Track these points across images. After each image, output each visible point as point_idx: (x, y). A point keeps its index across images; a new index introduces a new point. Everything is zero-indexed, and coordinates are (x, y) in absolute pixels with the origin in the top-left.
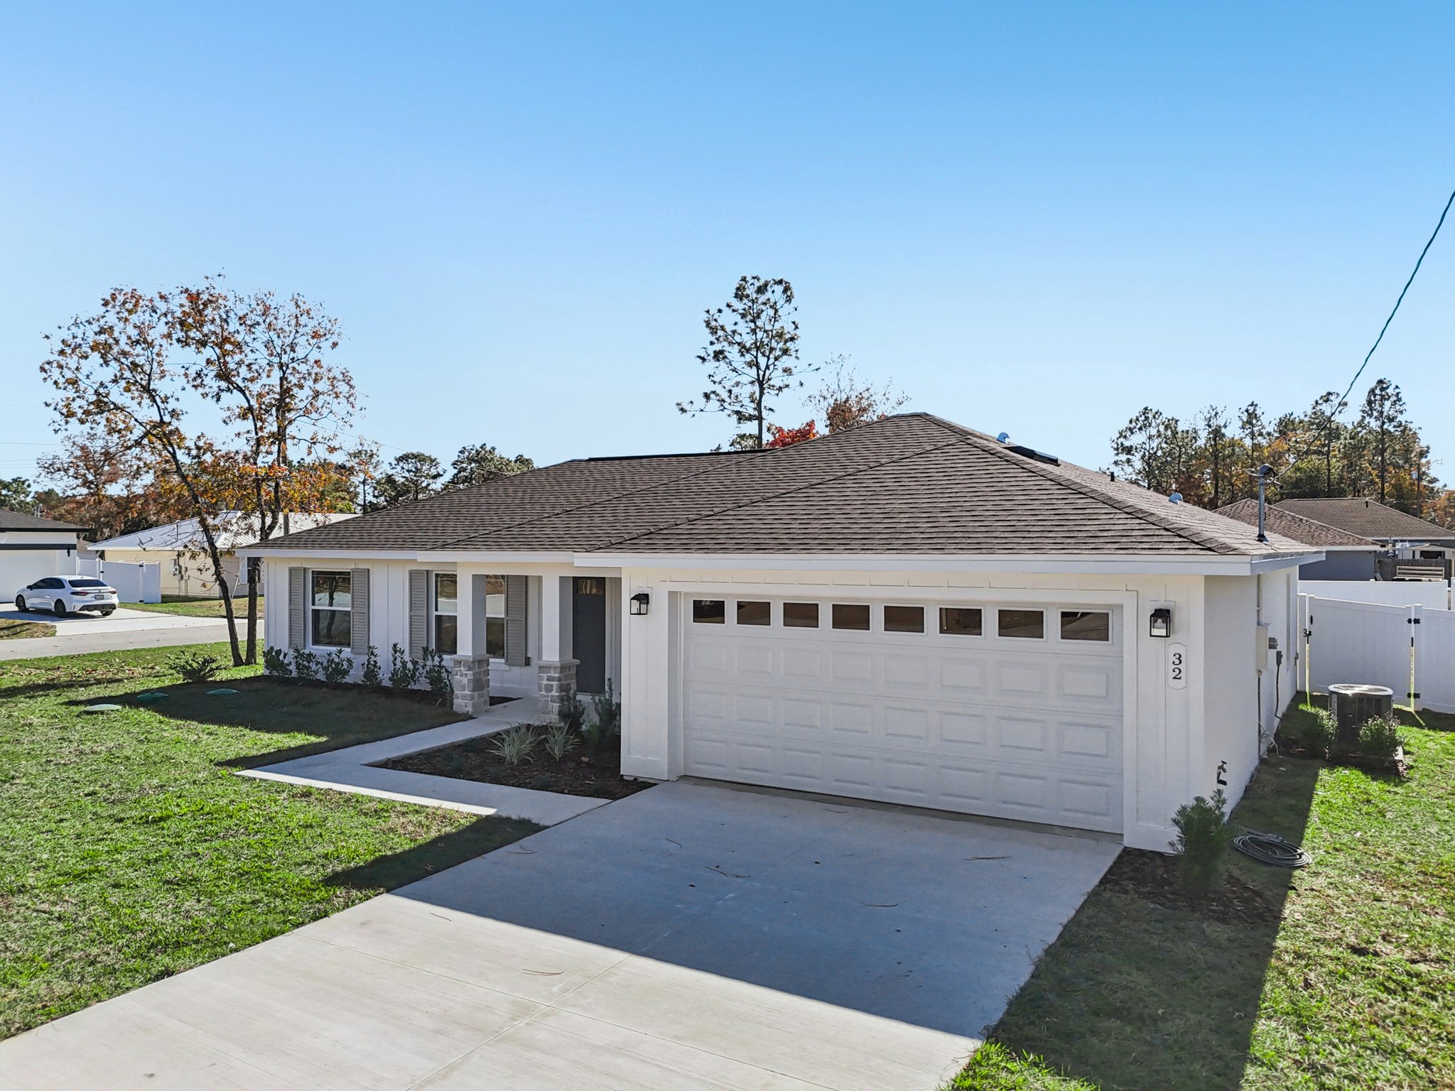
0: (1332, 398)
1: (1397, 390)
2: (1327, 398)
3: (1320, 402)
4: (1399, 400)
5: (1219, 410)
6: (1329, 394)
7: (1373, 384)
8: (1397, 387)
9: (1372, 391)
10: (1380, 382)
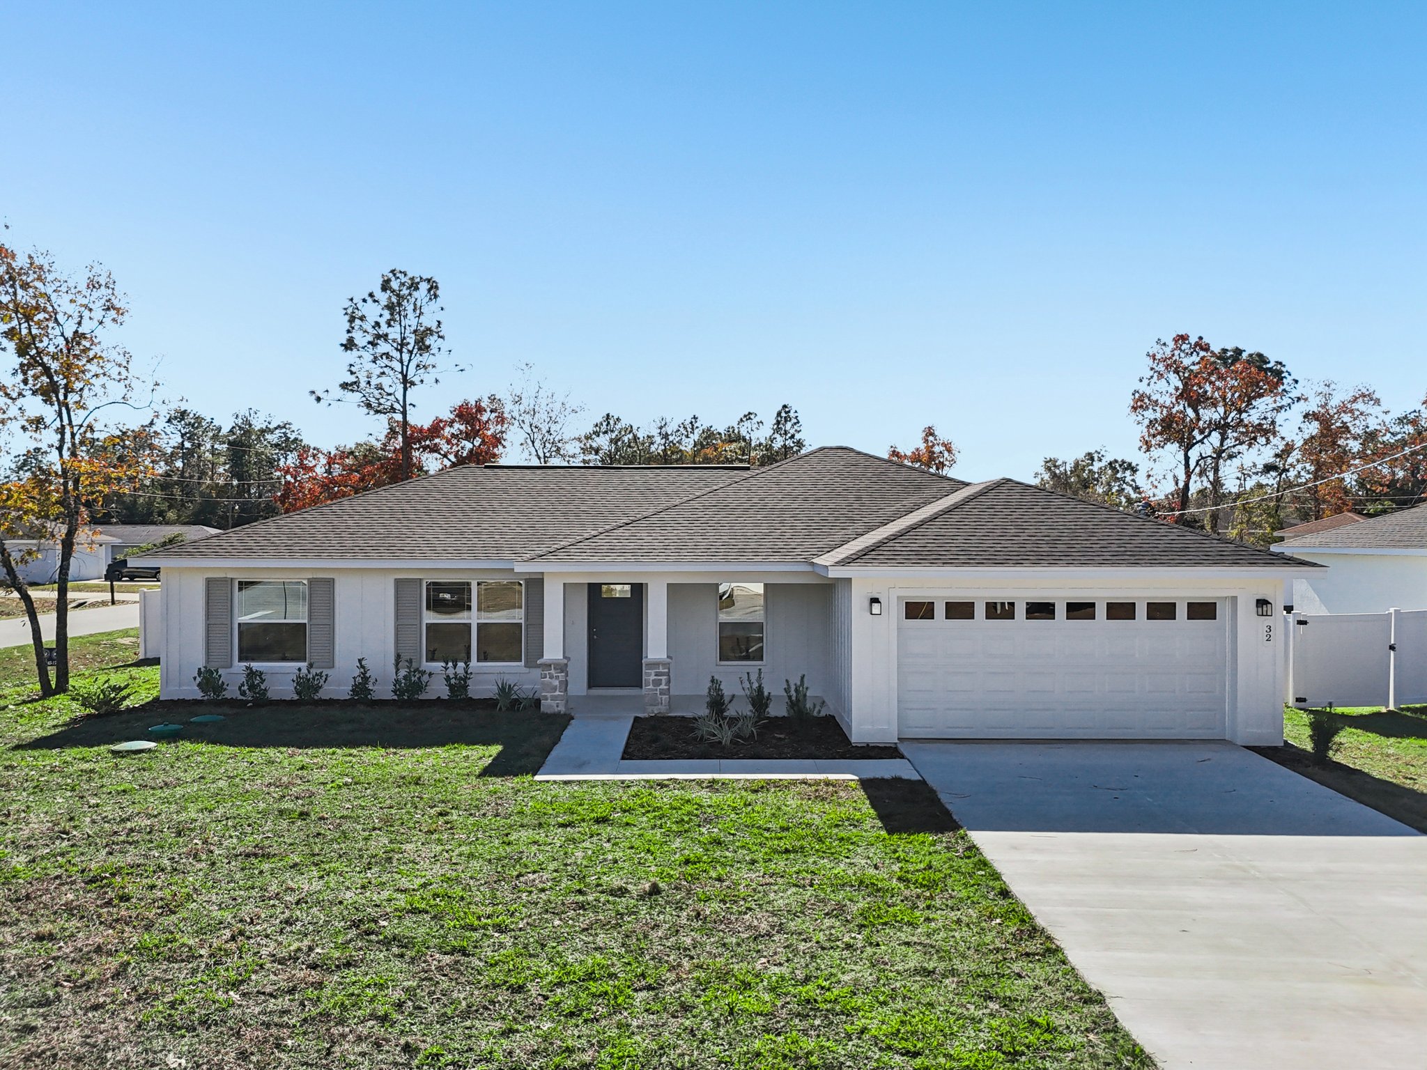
0: (752, 416)
1: (796, 414)
2: (748, 416)
3: (744, 419)
4: (798, 422)
5: (668, 421)
6: (750, 413)
7: (780, 408)
8: (796, 412)
9: (779, 414)
10: (785, 406)
